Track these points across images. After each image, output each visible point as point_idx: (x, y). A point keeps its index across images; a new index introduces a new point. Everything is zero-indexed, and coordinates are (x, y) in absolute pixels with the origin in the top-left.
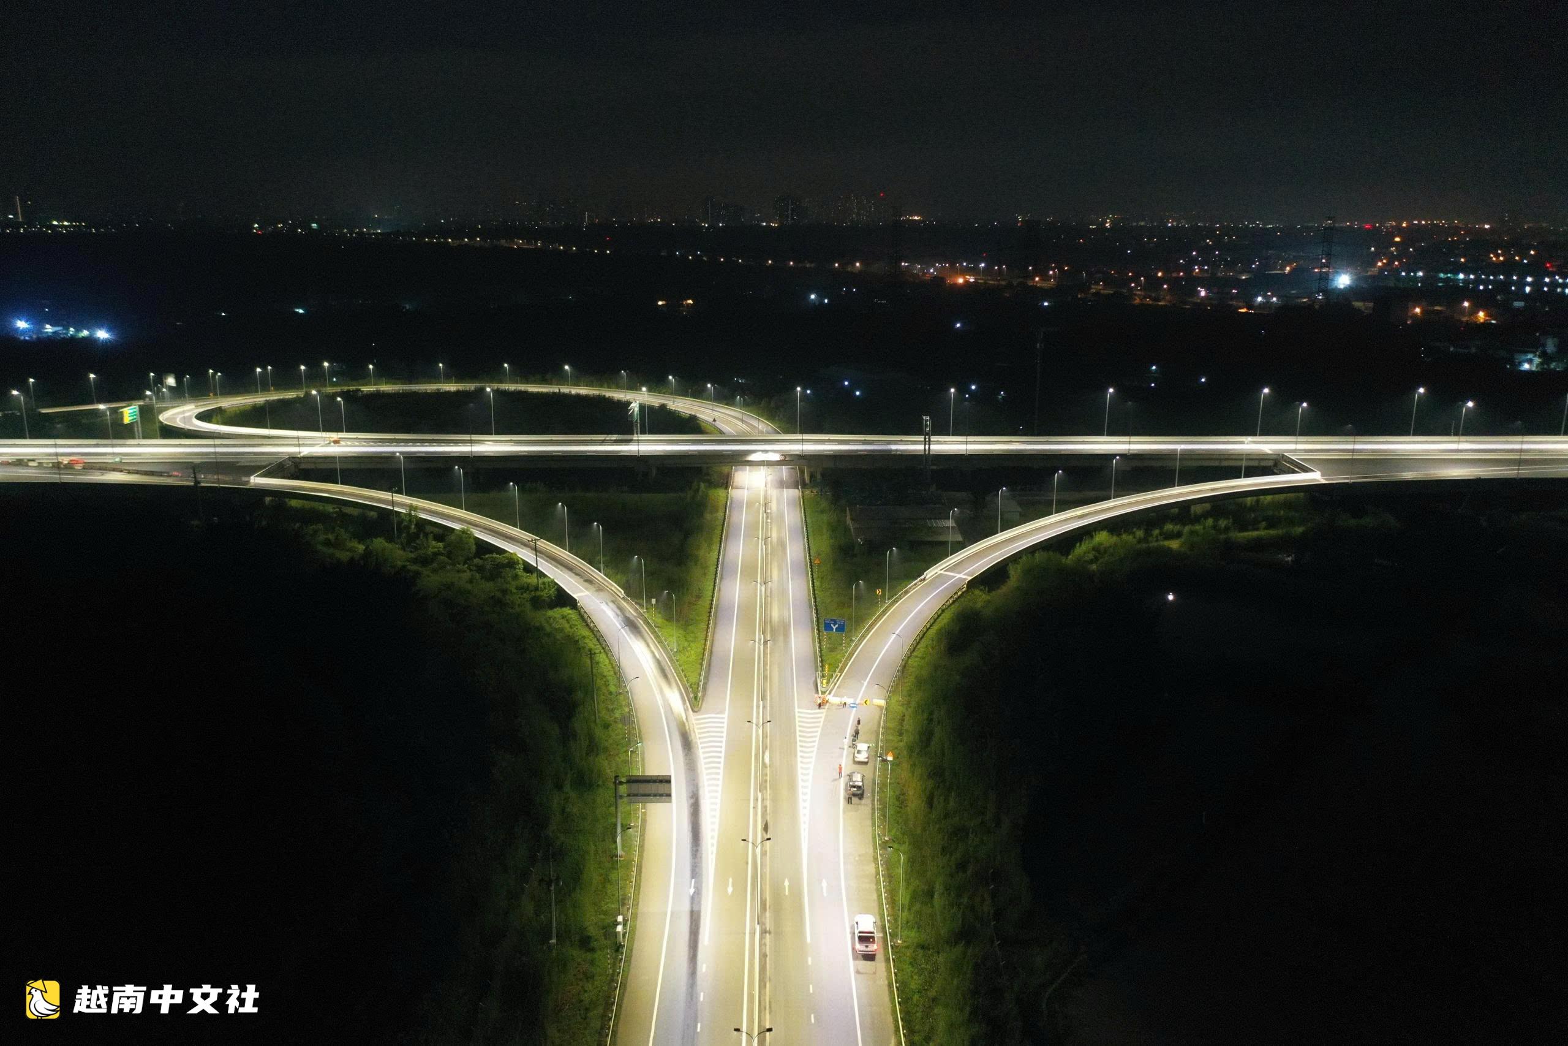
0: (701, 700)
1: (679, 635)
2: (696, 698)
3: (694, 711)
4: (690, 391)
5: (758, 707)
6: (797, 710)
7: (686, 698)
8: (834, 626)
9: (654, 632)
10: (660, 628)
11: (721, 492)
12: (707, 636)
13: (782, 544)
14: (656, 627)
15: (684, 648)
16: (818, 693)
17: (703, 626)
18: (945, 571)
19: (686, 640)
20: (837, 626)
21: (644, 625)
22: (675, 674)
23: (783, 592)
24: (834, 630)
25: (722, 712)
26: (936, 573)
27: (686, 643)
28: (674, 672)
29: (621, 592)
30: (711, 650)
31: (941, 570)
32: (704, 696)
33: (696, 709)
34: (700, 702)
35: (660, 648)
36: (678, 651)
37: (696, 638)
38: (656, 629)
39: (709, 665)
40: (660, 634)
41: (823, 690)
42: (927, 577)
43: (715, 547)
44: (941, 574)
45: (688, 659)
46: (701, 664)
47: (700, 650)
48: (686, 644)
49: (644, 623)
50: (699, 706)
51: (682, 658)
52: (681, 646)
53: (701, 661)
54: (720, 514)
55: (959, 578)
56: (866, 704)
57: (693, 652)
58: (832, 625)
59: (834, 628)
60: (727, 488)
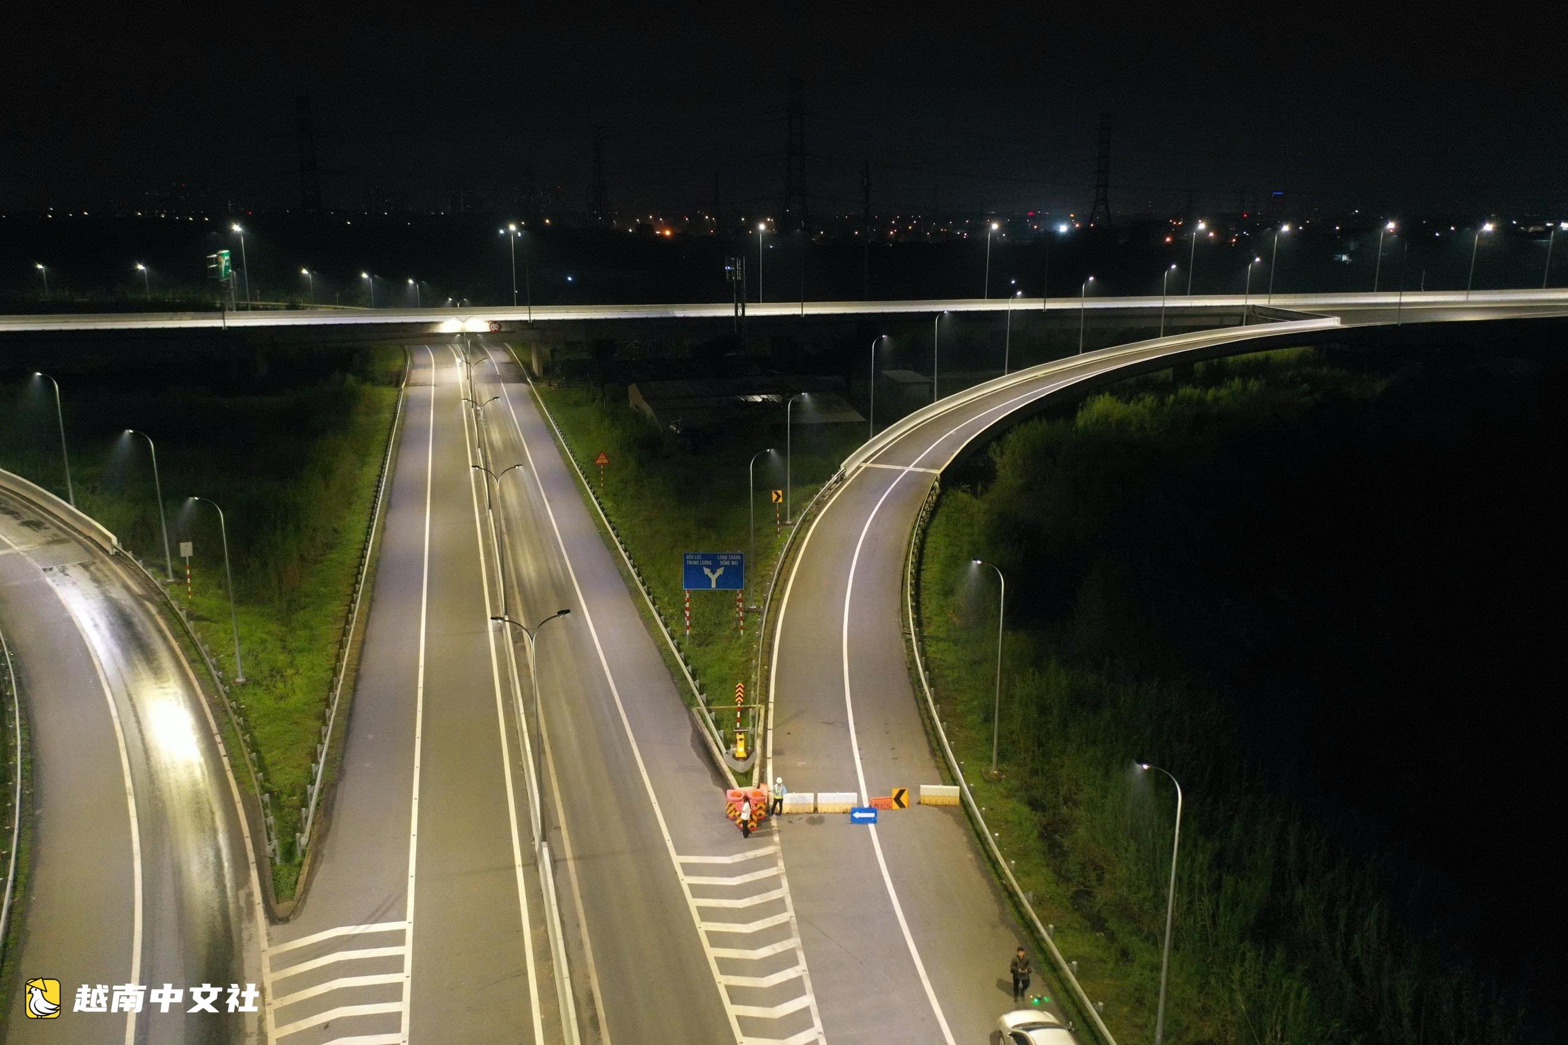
0: (307, 861)
1: (265, 636)
2: (289, 852)
3: (273, 918)
4: (338, 295)
5: (532, 862)
6: (677, 860)
7: (251, 857)
8: (714, 572)
9: (182, 634)
10: (205, 619)
11: (388, 393)
12: (345, 633)
13: (515, 449)
14: (190, 616)
15: (276, 672)
16: (726, 786)
17: (337, 607)
18: (874, 462)
19: (284, 648)
20: (720, 571)
21: (158, 618)
22: (225, 760)
23: (540, 524)
24: (714, 585)
25: (392, 909)
26: (859, 467)
27: (282, 657)
28: (222, 751)
29: (109, 540)
30: (357, 670)
31: (865, 461)
32: (321, 837)
33: (282, 908)
34: (305, 869)
35: (192, 676)
36: (252, 682)
37: (312, 639)
38: (190, 625)
39: (349, 714)
40: (197, 637)
41: (741, 767)
42: (847, 474)
43: (374, 461)
44: (867, 469)
45: (282, 704)
46: (323, 719)
47: (323, 674)
48: (282, 659)
49: (160, 612)
50: (300, 887)
51: (259, 702)
52: (265, 667)
53: (321, 707)
54: (386, 415)
55: (909, 472)
56: (901, 805)
57: (298, 681)
58: (707, 571)
59: (714, 578)
60: (398, 384)
